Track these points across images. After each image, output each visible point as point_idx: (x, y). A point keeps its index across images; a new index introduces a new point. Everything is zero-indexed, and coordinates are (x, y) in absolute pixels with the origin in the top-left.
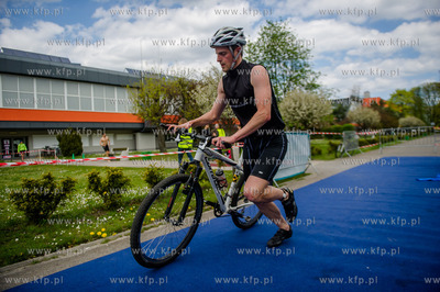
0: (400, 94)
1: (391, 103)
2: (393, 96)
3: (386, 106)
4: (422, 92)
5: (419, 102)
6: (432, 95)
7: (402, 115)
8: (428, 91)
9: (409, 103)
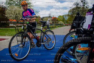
0: (60, 16)
1: (58, 18)
2: (59, 17)
3: (57, 19)
4: (64, 16)
5: (64, 18)
6: (66, 17)
7: (60, 21)
8: (66, 16)
9: (62, 19)
